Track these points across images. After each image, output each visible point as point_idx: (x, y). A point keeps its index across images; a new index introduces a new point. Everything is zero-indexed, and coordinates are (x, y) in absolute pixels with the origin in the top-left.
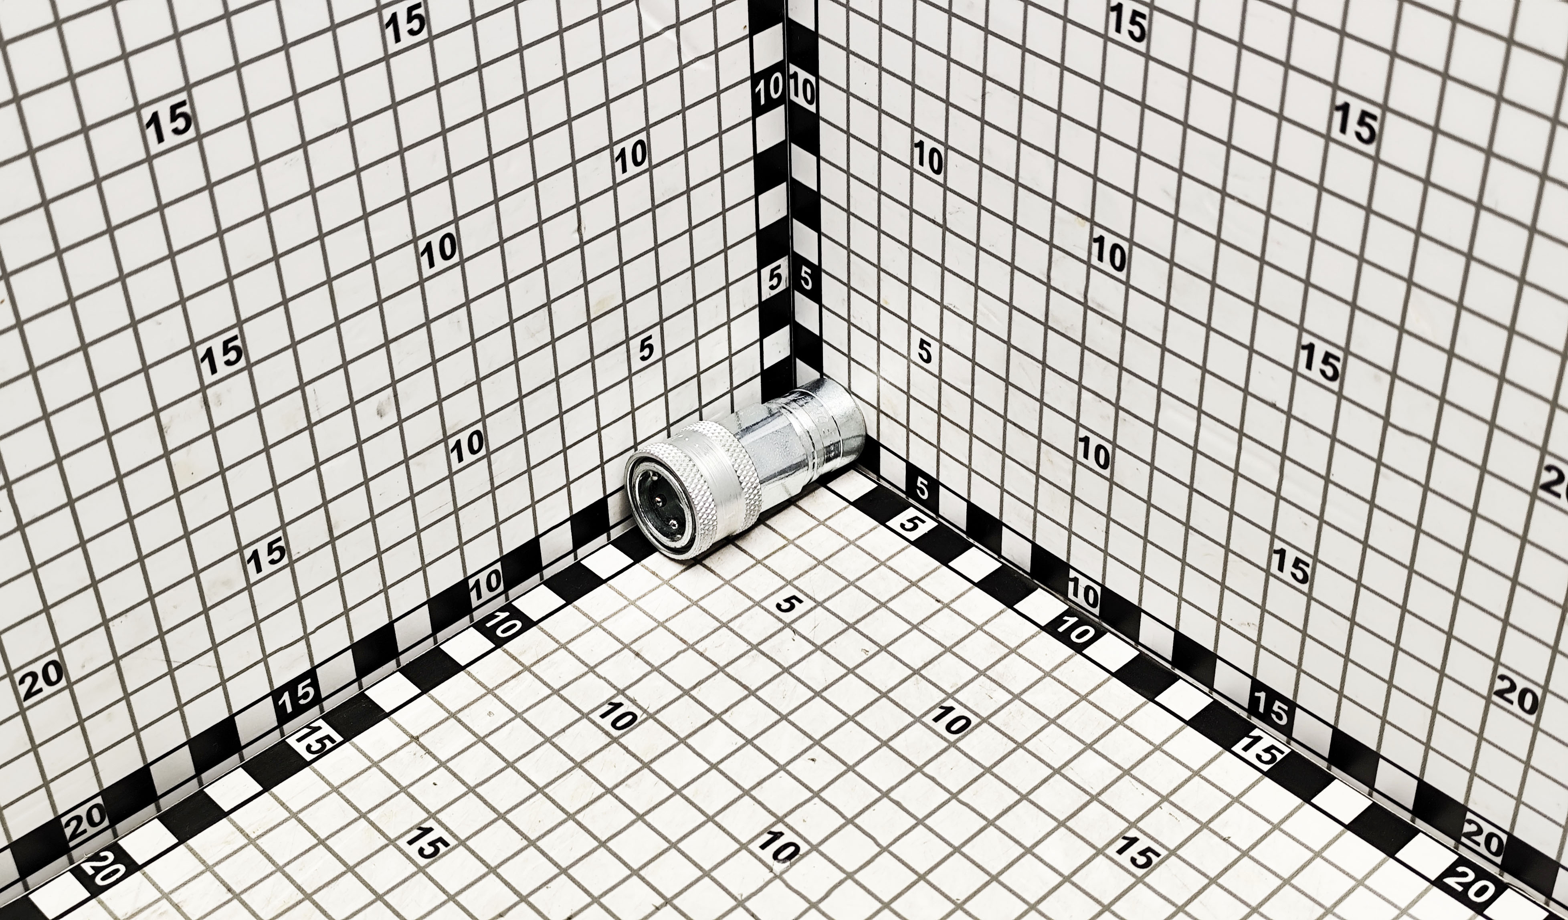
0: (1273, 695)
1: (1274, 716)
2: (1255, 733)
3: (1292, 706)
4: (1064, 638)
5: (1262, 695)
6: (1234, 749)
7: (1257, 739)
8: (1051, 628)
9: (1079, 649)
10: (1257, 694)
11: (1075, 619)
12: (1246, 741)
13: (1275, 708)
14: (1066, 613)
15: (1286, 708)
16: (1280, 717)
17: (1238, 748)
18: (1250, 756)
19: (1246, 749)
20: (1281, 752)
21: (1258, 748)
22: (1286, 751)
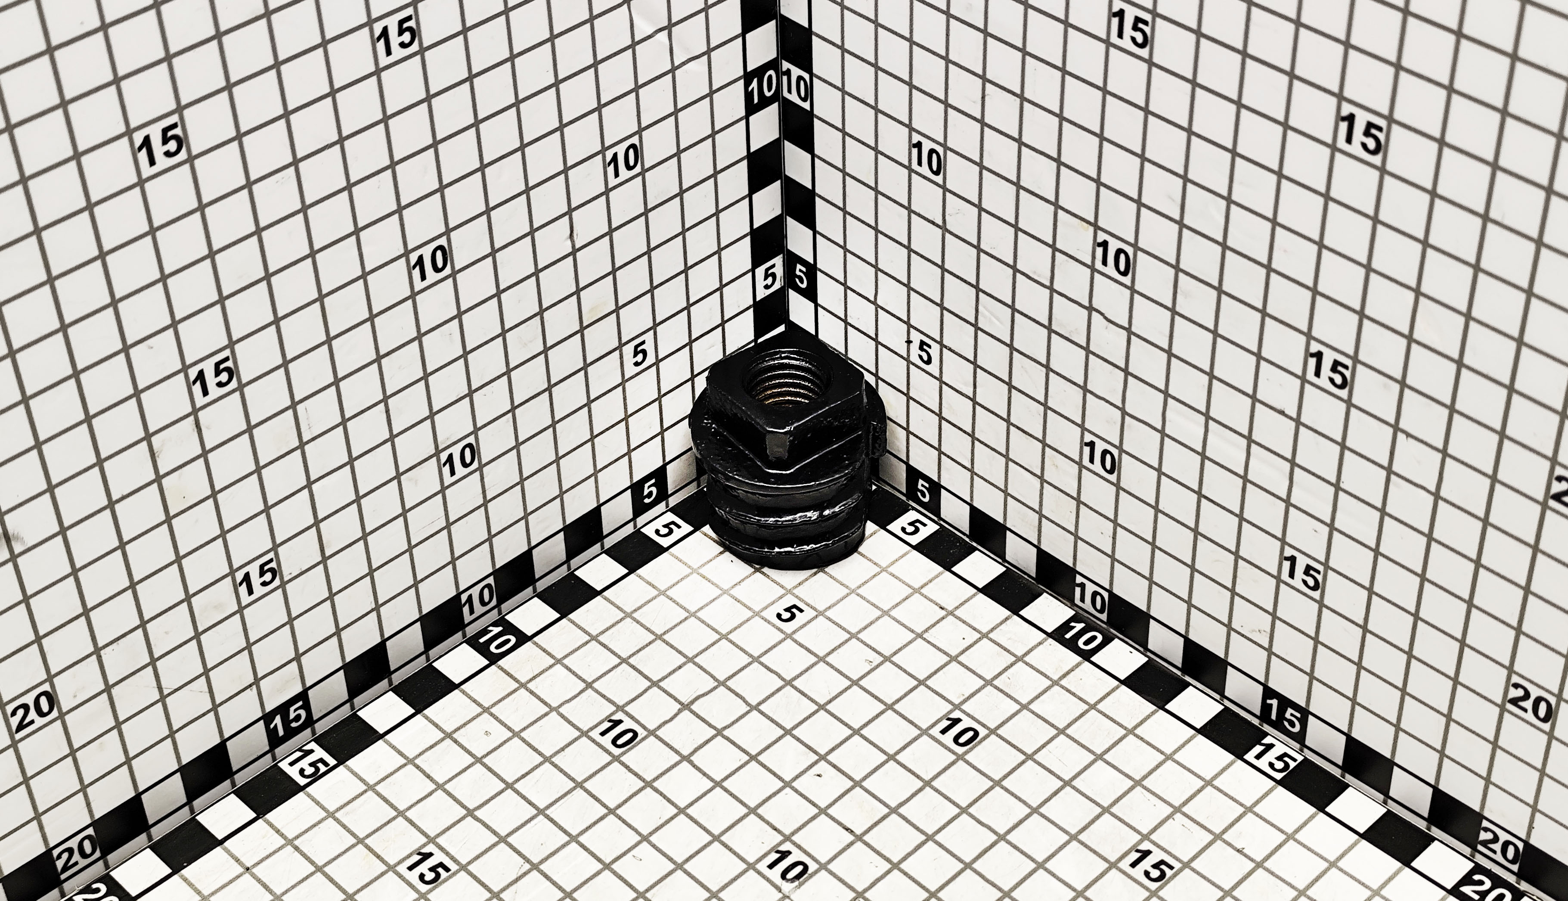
0: (1285, 703)
1: (1286, 724)
2: (1268, 740)
3: (1305, 713)
4: (1071, 645)
5: (1274, 702)
6: (1246, 757)
7: (1270, 747)
8: (1057, 635)
9: (1087, 656)
10: (1269, 701)
11: (1082, 625)
12: (1258, 749)
13: (1288, 715)
14: (1072, 619)
15: (1299, 715)
16: (1292, 725)
17: (1250, 756)
18: (1263, 764)
19: (1258, 757)
20: (1295, 760)
21: (1271, 756)
22: (1300, 758)
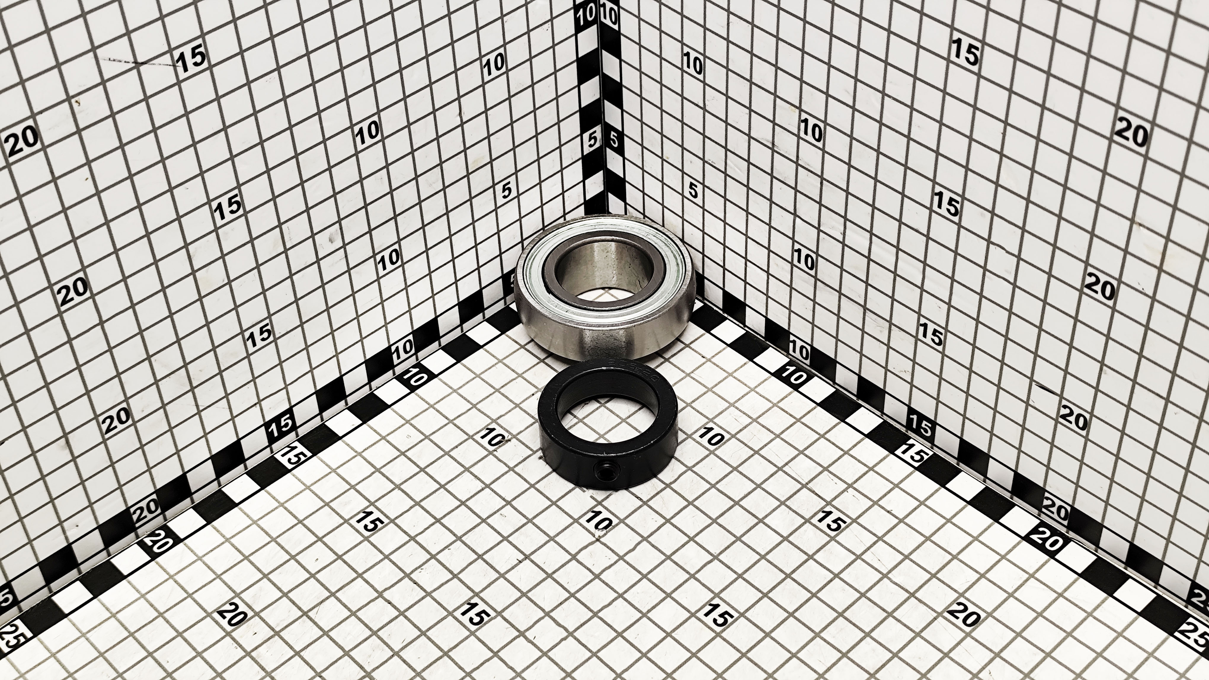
0: (922, 417)
1: (922, 431)
2: (911, 442)
3: (934, 424)
4: (786, 381)
5: (915, 417)
6: (896, 452)
7: (912, 446)
8: (778, 374)
9: (796, 387)
10: (911, 416)
11: (794, 368)
12: (904, 447)
13: (923, 425)
14: (788, 364)
15: (930, 425)
16: (926, 431)
17: (899, 452)
18: (907, 457)
19: (904, 452)
20: (927, 454)
21: (912, 452)
22: (931, 453)
